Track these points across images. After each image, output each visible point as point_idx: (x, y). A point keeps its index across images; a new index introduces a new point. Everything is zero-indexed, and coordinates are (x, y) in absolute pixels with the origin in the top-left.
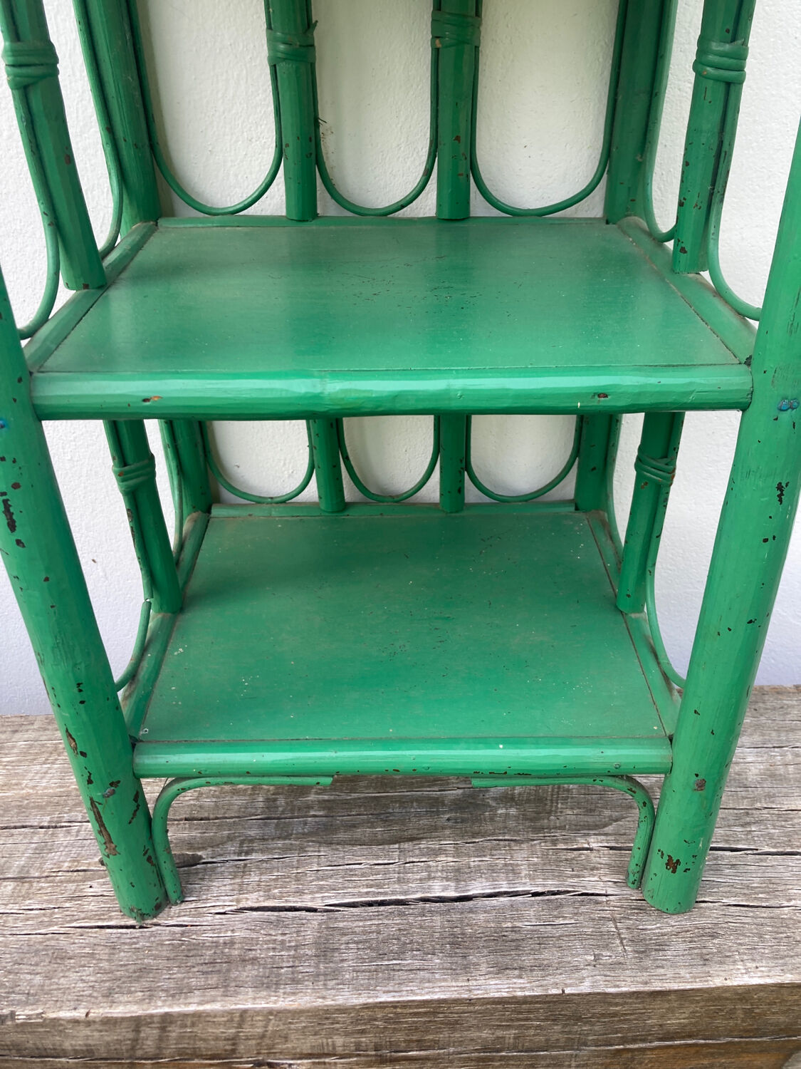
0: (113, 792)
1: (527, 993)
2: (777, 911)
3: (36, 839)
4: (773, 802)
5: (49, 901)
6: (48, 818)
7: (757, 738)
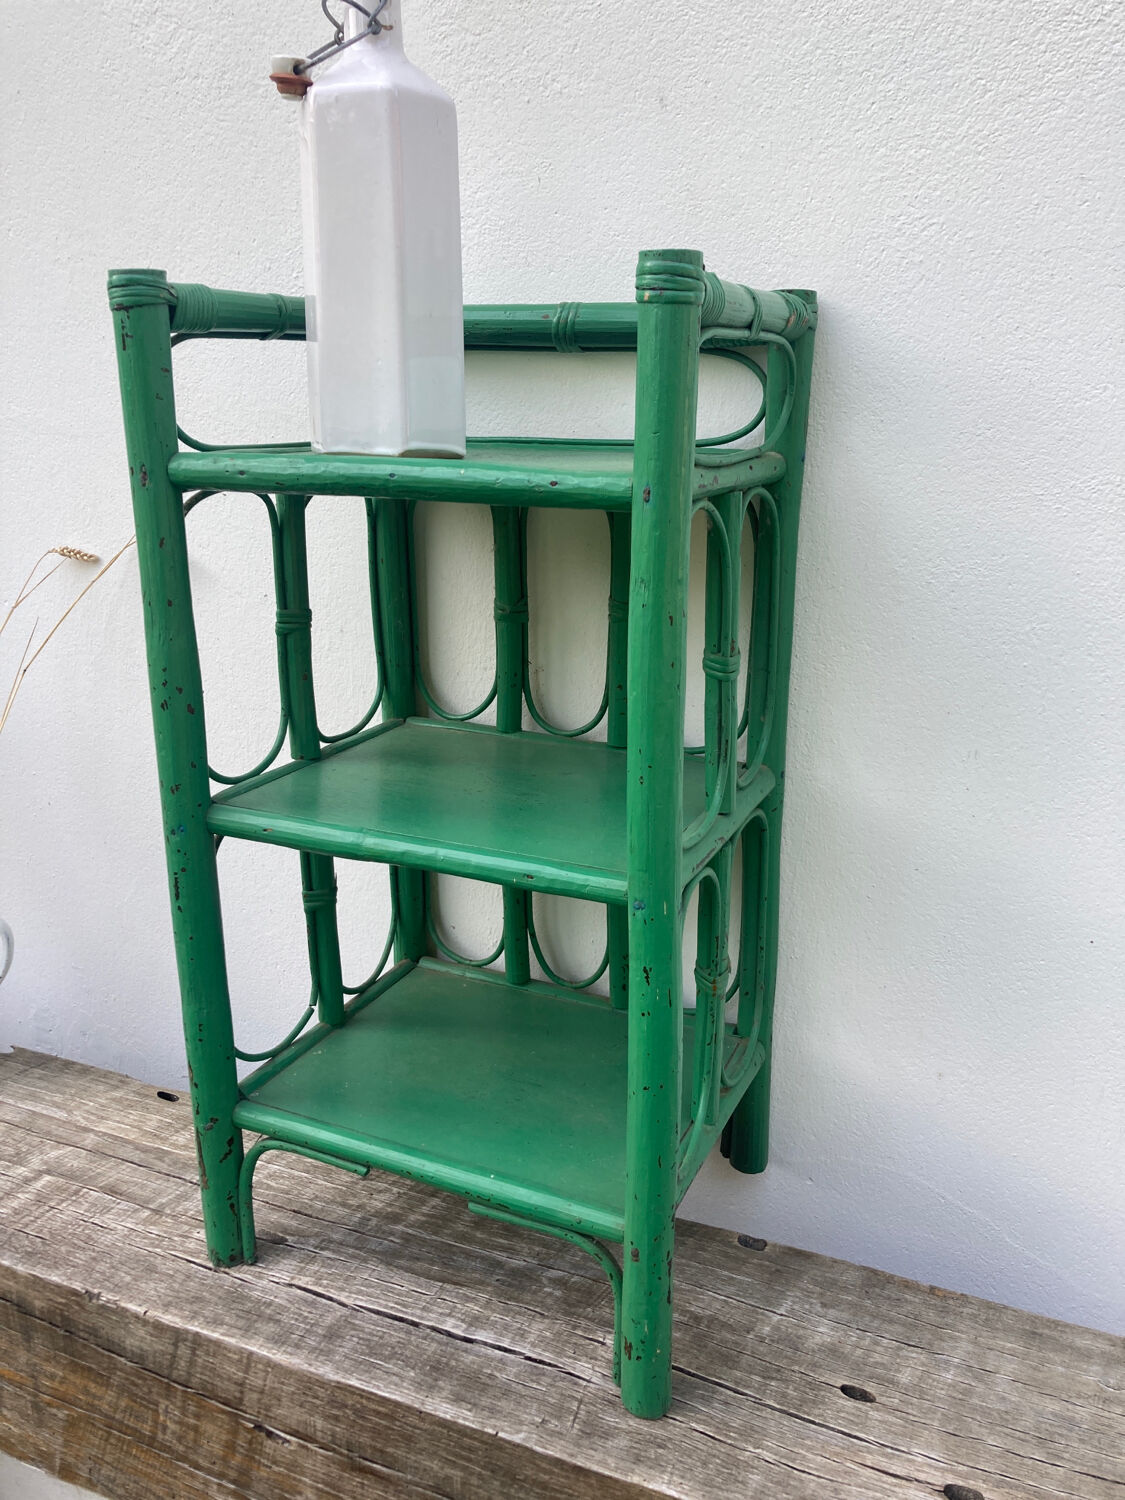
0: (211, 1128)
1: (467, 1423)
2: (738, 1451)
4: (814, 1371)
5: (165, 1232)
7: (845, 1316)
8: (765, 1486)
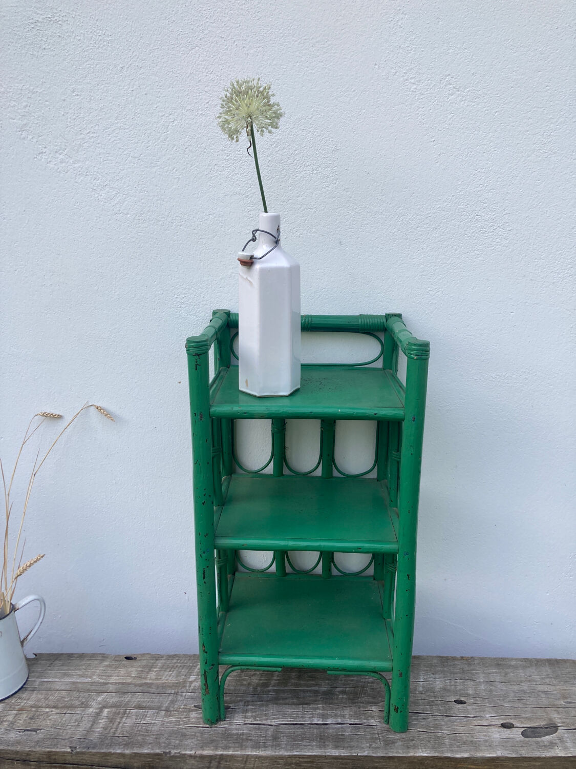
0: (212, 668)
2: (437, 734)
3: (170, 698)
4: (443, 698)
5: (178, 718)
6: (174, 691)
8: (451, 743)
